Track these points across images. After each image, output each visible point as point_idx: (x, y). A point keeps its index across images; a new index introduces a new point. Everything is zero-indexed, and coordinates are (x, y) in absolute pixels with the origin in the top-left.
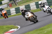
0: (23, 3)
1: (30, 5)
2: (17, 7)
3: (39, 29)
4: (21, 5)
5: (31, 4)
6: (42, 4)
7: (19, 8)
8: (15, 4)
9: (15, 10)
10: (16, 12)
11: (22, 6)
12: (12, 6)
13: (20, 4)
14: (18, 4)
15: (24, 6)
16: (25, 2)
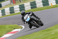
1: (35, 2)
2: (21, 4)
3: (46, 30)
4: (26, 2)
5: (37, 1)
7: (24, 5)
10: (20, 10)
12: (16, 3)
15: (29, 3)
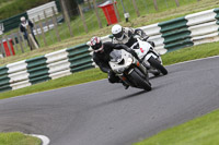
0: (59, 39)
6: (125, 37)
8: (25, 42)
9: (28, 68)
11: (54, 49)
12: (14, 54)
13: (46, 45)
14: (41, 42)
16: (69, 35)
